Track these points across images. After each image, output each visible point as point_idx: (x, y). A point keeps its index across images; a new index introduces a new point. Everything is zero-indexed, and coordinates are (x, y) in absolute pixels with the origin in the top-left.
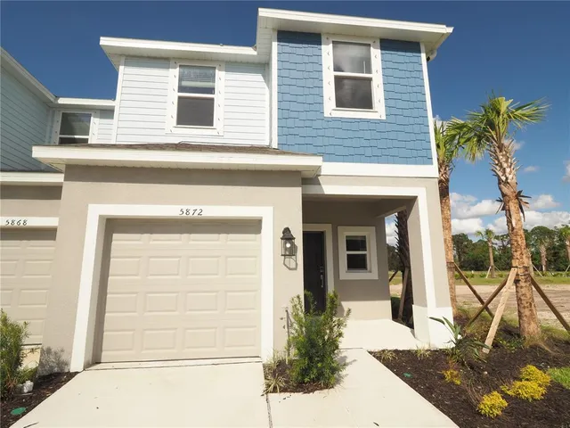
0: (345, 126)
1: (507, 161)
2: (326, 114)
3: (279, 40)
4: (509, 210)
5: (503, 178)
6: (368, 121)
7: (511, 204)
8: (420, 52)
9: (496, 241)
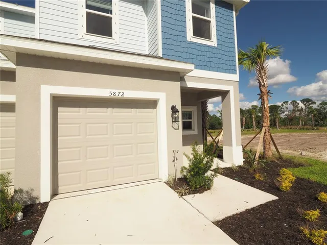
0: (198, 48)
2: (188, 39)
4: (264, 99)
5: (263, 84)
6: (209, 46)
7: (265, 96)
8: (233, 10)
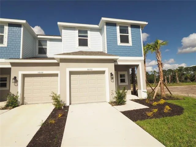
0: (123, 47)
1: (159, 56)
2: (118, 45)
3: (106, 25)
5: (158, 60)
7: (160, 66)
8: (140, 28)
9: (157, 74)
